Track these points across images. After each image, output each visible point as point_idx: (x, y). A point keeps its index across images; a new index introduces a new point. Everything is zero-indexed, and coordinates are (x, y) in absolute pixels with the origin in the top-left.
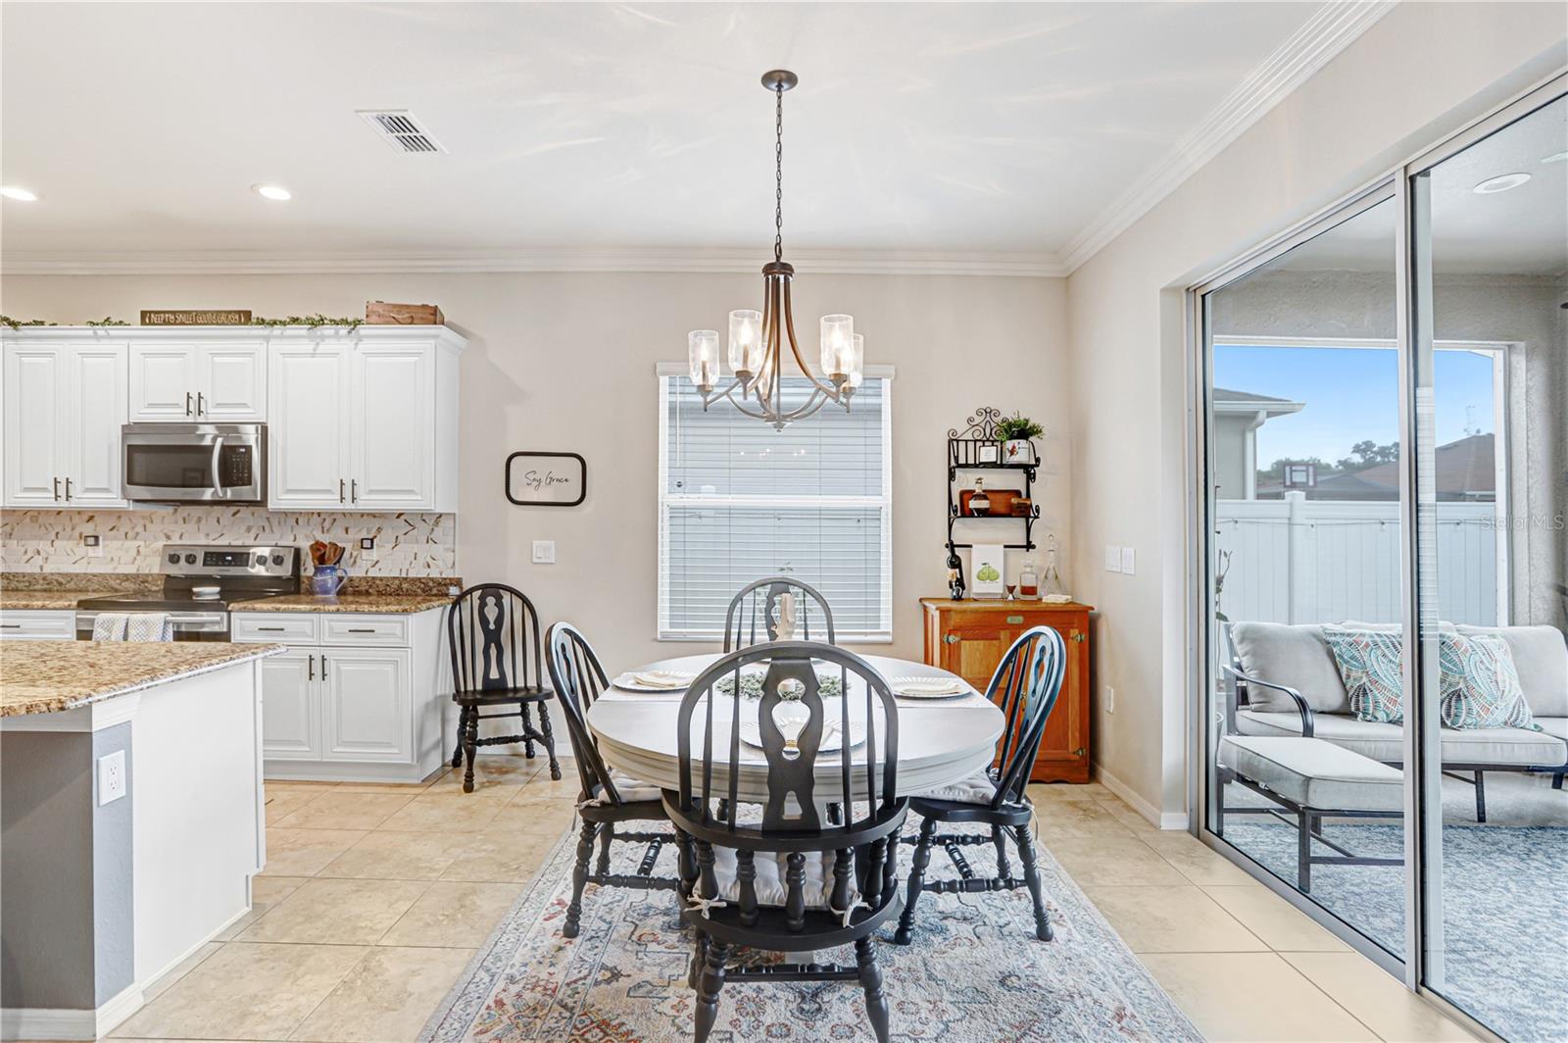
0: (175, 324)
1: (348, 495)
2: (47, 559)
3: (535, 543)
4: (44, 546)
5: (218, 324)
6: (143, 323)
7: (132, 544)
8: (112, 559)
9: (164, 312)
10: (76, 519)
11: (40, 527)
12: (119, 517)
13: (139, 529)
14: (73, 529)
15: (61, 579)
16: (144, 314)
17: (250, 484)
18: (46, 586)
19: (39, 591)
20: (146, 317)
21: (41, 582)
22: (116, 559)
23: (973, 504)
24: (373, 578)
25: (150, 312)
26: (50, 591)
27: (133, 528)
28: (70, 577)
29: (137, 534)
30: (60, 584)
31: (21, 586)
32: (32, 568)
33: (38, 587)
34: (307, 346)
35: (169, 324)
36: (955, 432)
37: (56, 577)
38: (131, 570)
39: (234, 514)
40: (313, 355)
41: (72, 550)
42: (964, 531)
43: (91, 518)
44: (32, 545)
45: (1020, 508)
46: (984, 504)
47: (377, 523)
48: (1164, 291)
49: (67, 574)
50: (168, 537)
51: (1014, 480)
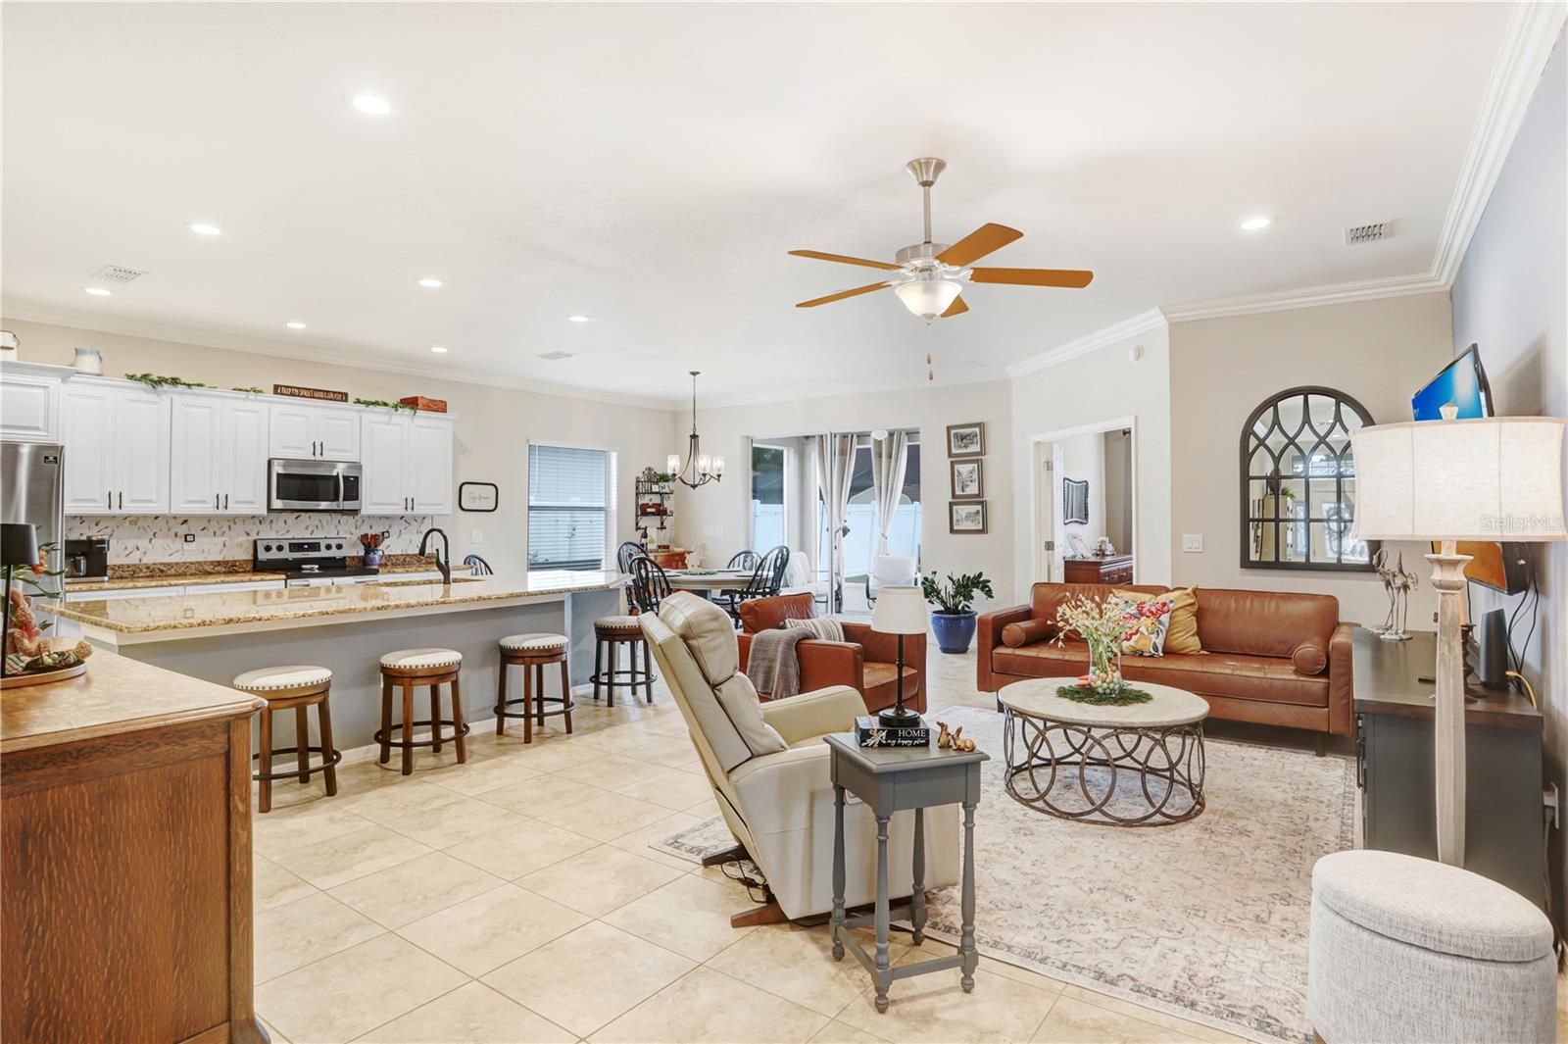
0: (298, 396)
1: (409, 506)
2: (145, 553)
3: (474, 532)
4: (143, 543)
5: (327, 399)
6: (276, 392)
7: (220, 540)
8: (203, 551)
9: (292, 387)
10: (172, 522)
11: (139, 528)
12: (209, 521)
13: (225, 529)
14: (169, 530)
15: (162, 568)
16: (276, 387)
17: (357, 499)
18: (148, 574)
19: (142, 577)
20: (277, 390)
21: (144, 570)
22: (206, 550)
23: (649, 510)
24: (390, 556)
25: (282, 386)
26: (152, 576)
27: (221, 528)
28: (170, 565)
29: (224, 532)
30: (162, 571)
31: (126, 574)
32: (133, 560)
33: (141, 574)
34: (385, 419)
35: (294, 395)
36: (638, 478)
37: (158, 566)
38: (220, 558)
39: (297, 518)
40: (388, 424)
41: (168, 546)
42: (644, 522)
43: (185, 522)
44: (131, 544)
45: (661, 512)
46: (653, 510)
47: (388, 522)
48: (743, 437)
49: (168, 564)
50: (248, 534)
51: (656, 499)
